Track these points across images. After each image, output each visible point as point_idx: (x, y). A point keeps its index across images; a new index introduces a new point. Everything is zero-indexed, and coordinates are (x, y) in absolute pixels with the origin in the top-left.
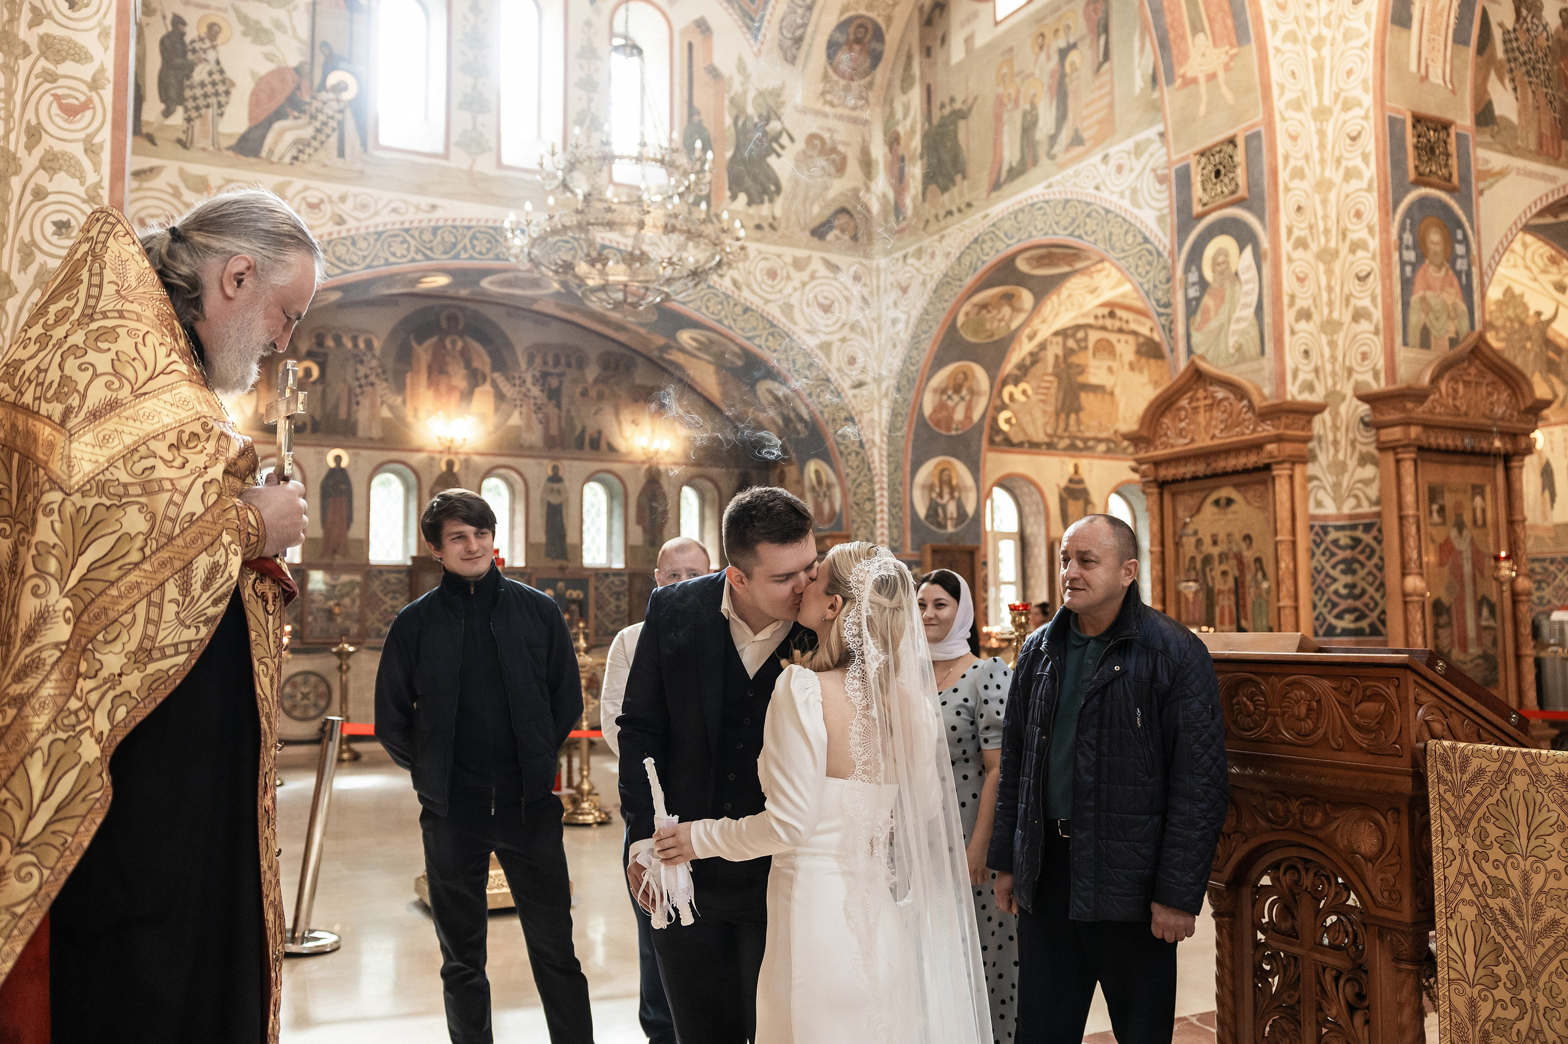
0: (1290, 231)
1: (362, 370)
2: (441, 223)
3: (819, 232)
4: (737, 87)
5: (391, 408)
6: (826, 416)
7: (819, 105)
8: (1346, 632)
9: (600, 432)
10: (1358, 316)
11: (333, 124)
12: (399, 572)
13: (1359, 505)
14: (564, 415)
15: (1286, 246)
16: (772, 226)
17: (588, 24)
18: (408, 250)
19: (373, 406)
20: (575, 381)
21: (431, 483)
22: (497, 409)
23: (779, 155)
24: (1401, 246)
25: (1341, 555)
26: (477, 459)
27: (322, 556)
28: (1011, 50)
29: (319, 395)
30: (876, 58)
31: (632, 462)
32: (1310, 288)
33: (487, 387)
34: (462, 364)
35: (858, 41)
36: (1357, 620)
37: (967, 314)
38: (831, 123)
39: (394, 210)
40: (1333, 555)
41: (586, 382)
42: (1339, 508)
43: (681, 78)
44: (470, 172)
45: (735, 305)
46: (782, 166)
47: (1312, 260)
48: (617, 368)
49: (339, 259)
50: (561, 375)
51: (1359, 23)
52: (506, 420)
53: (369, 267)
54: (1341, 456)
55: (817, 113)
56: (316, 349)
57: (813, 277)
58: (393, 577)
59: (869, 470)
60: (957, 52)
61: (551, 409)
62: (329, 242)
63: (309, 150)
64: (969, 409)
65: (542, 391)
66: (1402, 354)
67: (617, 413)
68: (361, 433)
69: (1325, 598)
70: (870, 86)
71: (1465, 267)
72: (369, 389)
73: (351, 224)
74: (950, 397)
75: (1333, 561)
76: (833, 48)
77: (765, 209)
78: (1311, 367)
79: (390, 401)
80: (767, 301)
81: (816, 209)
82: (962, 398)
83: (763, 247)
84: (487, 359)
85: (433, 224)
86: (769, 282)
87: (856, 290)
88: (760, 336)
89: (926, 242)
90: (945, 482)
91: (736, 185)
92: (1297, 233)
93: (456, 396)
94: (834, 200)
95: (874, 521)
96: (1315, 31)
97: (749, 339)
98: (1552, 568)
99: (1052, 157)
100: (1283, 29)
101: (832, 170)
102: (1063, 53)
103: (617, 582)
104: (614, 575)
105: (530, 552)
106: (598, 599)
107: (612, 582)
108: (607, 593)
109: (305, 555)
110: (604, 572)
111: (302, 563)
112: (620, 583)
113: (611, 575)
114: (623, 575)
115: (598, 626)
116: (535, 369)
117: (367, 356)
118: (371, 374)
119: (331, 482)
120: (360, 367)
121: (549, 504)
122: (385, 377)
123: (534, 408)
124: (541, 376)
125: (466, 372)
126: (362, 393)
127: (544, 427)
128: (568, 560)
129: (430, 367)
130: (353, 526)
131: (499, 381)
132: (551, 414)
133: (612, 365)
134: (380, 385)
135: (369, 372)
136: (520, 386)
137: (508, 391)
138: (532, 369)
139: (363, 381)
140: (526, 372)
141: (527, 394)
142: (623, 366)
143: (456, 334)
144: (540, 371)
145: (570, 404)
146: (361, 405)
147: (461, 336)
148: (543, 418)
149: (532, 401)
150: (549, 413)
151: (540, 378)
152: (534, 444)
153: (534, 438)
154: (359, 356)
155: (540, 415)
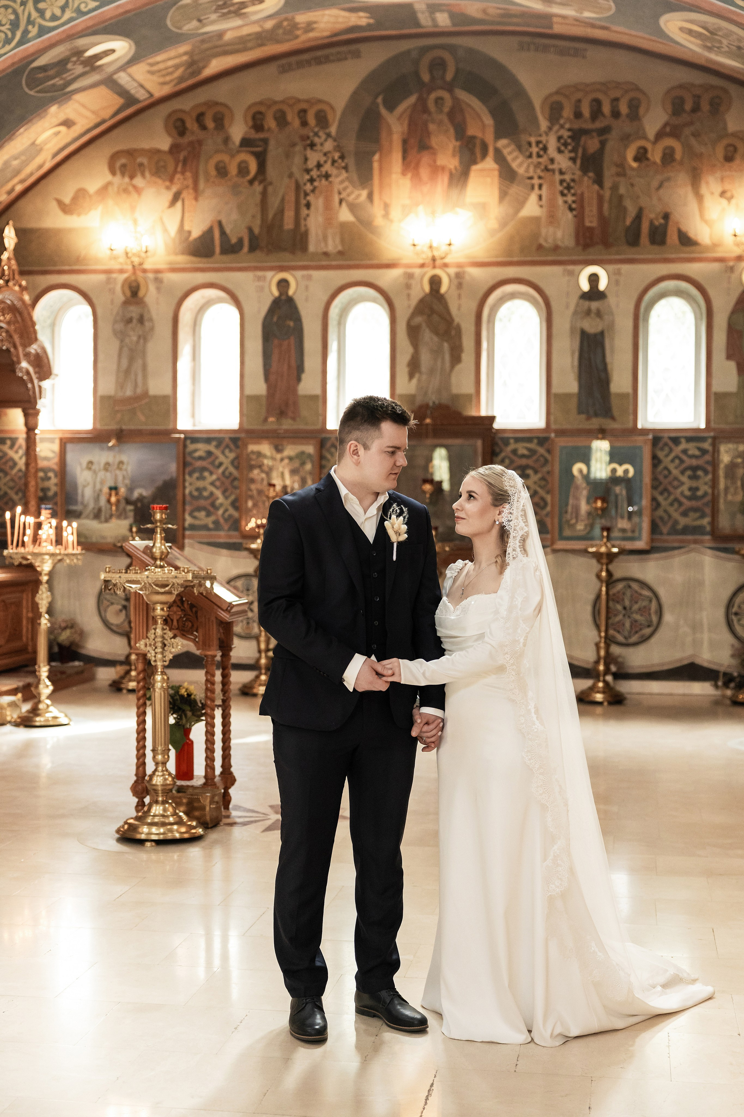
1: (314, 157)
5: (353, 208)
9: (666, 216)
14: (607, 194)
19: (328, 206)
20: (626, 139)
21: (409, 312)
22: (503, 195)
26: (474, 272)
27: (265, 420)
29: (258, 198)
31: (721, 260)
33: (489, 163)
34: (452, 131)
41: (645, 138)
48: (697, 108)
50: (605, 131)
52: (518, 211)
56: (253, 135)
65: (573, 160)
68: (312, 248)
72: (324, 181)
79: (351, 198)
84: (489, 121)
93: (444, 179)
103: (693, 451)
104: (689, 440)
105: (553, 406)
106: (661, 477)
107: (685, 452)
108: (676, 468)
109: (245, 419)
110: (673, 435)
111: (241, 430)
112: (697, 453)
113: (683, 441)
114: (703, 439)
115: (661, 518)
116: (562, 127)
117: (319, 137)
118: (325, 162)
119: (275, 319)
120: (309, 153)
121: (584, 334)
122: (343, 164)
123: (560, 188)
124: (569, 137)
125: (458, 144)
126: (313, 191)
127: (575, 216)
128: (613, 418)
129: (405, 142)
130: (304, 376)
131: (505, 152)
132: (586, 195)
133: (688, 106)
134: (337, 176)
135: (322, 159)
136: (539, 156)
137: (520, 165)
138: (556, 128)
139: (314, 173)
140: (547, 134)
141: (550, 167)
142: (705, 107)
143: (442, 88)
144: (569, 130)
145: (618, 175)
146: (312, 208)
147: (450, 91)
148: (574, 202)
149: (558, 177)
150: (582, 194)
151: (569, 141)
152: (559, 243)
153: (559, 234)
154: (308, 138)
155: (570, 199)
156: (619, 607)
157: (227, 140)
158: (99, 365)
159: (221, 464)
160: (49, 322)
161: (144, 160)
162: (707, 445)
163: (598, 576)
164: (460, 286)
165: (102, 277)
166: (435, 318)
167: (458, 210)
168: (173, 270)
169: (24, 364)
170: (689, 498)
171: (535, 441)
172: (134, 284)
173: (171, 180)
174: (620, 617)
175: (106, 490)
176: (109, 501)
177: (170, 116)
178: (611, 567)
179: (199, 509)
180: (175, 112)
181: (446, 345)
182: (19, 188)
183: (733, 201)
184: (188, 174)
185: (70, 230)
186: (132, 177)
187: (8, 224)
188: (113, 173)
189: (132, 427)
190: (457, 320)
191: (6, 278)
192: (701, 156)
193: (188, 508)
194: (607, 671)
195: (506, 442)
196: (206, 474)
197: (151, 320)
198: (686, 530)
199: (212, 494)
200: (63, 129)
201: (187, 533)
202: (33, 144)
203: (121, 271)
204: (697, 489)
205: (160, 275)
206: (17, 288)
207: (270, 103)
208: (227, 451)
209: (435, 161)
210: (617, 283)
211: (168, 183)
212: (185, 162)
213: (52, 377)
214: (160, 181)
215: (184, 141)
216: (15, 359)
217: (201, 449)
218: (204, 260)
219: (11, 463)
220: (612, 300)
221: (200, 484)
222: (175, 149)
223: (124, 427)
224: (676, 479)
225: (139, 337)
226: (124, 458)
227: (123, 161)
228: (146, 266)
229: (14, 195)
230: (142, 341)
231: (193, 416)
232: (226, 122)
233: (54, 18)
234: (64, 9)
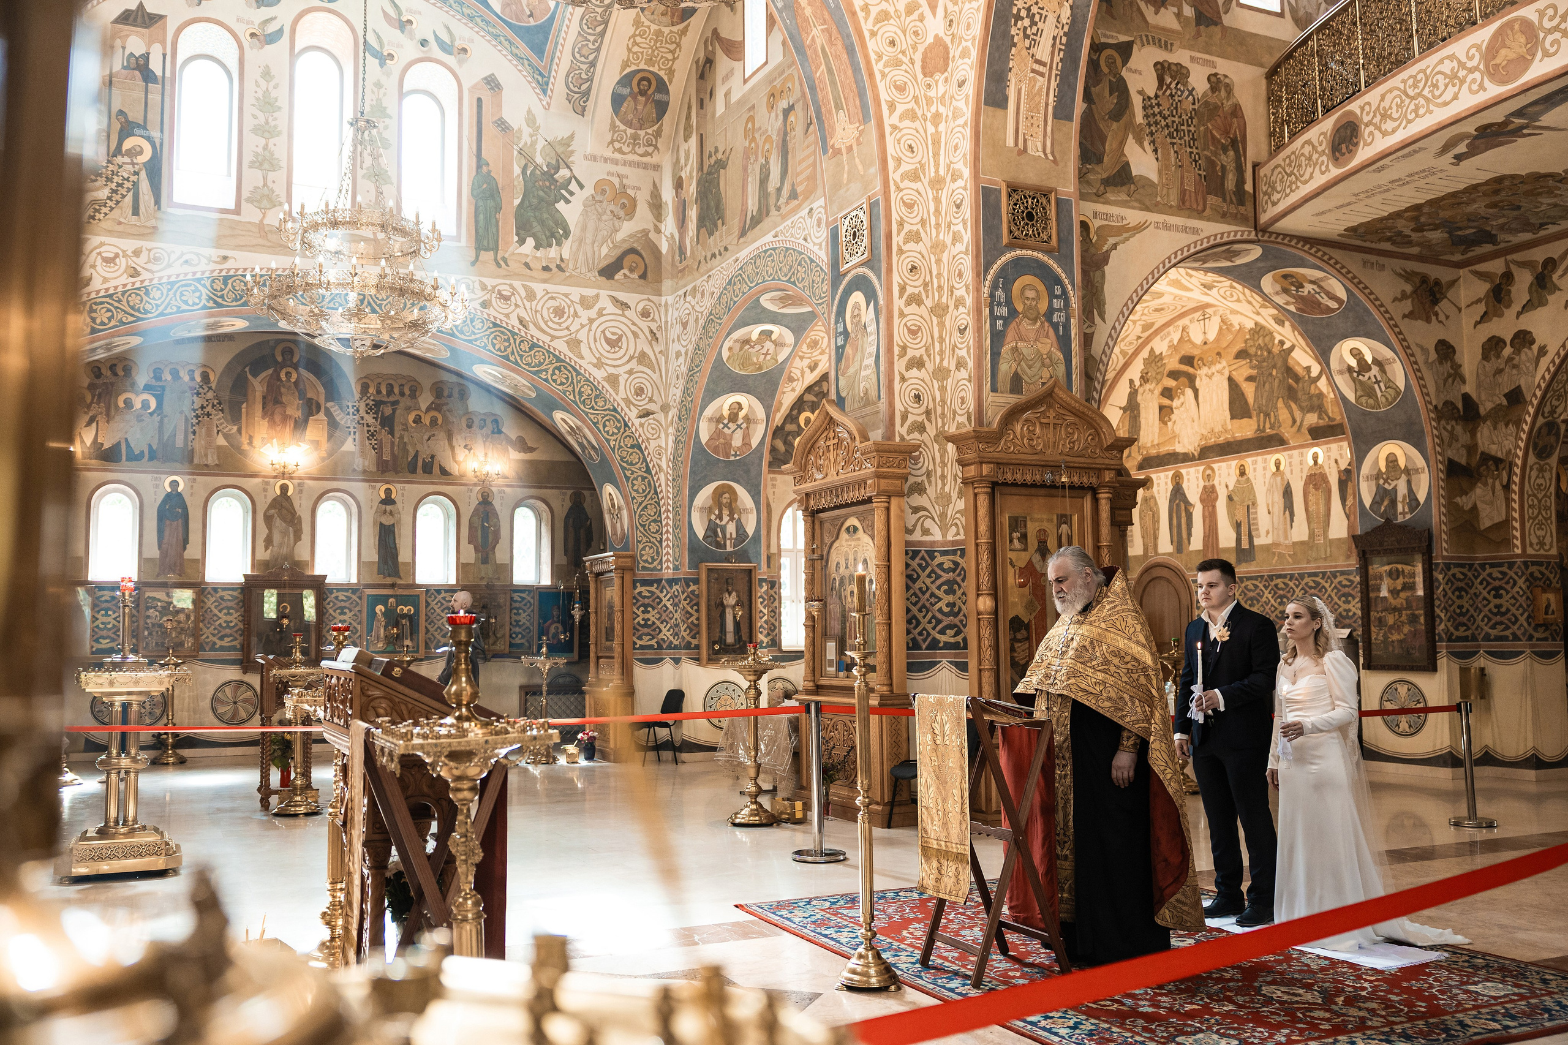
0: (903, 289)
1: (198, 401)
2: (232, 273)
3: (609, 272)
4: (526, 139)
5: (226, 437)
6: (612, 443)
7: (608, 153)
8: (948, 646)
9: (433, 457)
10: (960, 364)
11: (127, 185)
12: (233, 589)
13: (958, 534)
14: (397, 441)
15: (898, 303)
16: (559, 267)
17: (378, 85)
18: (199, 298)
19: (209, 434)
20: (408, 409)
21: (266, 506)
22: (330, 437)
23: (568, 201)
24: (992, 302)
25: (945, 577)
26: (311, 483)
27: (158, 574)
28: (753, 107)
29: (157, 425)
30: (662, 108)
31: (467, 484)
32: (924, 338)
34: (297, 395)
35: (642, 93)
36: (956, 635)
37: (730, 349)
38: (623, 170)
39: (186, 262)
40: (938, 577)
41: (420, 409)
42: (944, 535)
43: (469, 131)
44: (261, 225)
45: (522, 342)
46: (571, 211)
47: (926, 315)
48: (450, 395)
49: (132, 308)
50: (395, 403)
51: (961, 104)
52: (339, 447)
54: (947, 489)
55: (606, 160)
56: (154, 383)
57: (600, 314)
58: (227, 595)
59: (656, 493)
60: (720, 107)
61: (384, 436)
62: (124, 293)
63: (104, 210)
64: (746, 437)
65: (376, 418)
66: (990, 398)
67: (450, 437)
68: (196, 460)
69: (930, 615)
70: (658, 134)
71: (1063, 320)
72: (205, 418)
73: (145, 275)
74: (726, 426)
75: (938, 582)
76: (617, 101)
77: (553, 252)
78: (923, 409)
79: (226, 430)
80: (553, 338)
81: (604, 250)
82: (739, 426)
83: (550, 287)
84: (320, 387)
85: (224, 273)
86: (556, 320)
87: (644, 324)
88: (546, 371)
89: (698, 282)
90: (724, 502)
91: (523, 230)
92: (910, 290)
94: (624, 241)
95: (661, 542)
96: (933, 109)
97: (536, 373)
98: (1291, 584)
99: (778, 209)
100: (900, 109)
101: (622, 213)
102: (787, 112)
105: (362, 569)
106: (430, 614)
108: (439, 608)
109: (142, 574)
110: (437, 588)
111: (138, 581)
113: (443, 591)
115: (430, 639)
116: (369, 398)
117: (202, 388)
118: (207, 405)
119: (167, 507)
120: (196, 399)
121: (382, 525)
122: (220, 408)
123: (368, 435)
124: (374, 405)
125: (301, 402)
126: (198, 423)
127: (377, 453)
128: (401, 576)
129: (264, 398)
130: (189, 546)
131: (332, 410)
132: (384, 441)
133: (446, 394)
134: (216, 415)
135: (205, 403)
136: (354, 414)
137: (342, 419)
138: (365, 398)
139: (199, 412)
140: (359, 401)
141: (361, 422)
142: (456, 394)
143: (290, 366)
144: (374, 400)
145: (404, 430)
146: (197, 434)
147: (296, 369)
148: (376, 444)
149: (366, 428)
150: (381, 440)
151: (373, 407)
152: (367, 469)
153: (366, 463)
154: (194, 388)
155: (374, 442)
157: (132, 384)
166: (284, 511)
168: (88, 470)
171: (350, 591)
173: (88, 407)
177: (87, 363)
179: (103, 636)
181: (291, 528)
184: (102, 405)
190: (299, 513)
192: (454, 424)
193: (95, 636)
195: (331, 591)
196: (110, 612)
209: (285, 412)
211: (84, 409)
214: (78, 407)
215: (100, 381)
217: (108, 594)
218: (113, 464)
220: (399, 505)
221: (105, 619)
222: (92, 387)
224: (439, 614)
232: (133, 372)
233: (102, 323)
234: (110, 319)
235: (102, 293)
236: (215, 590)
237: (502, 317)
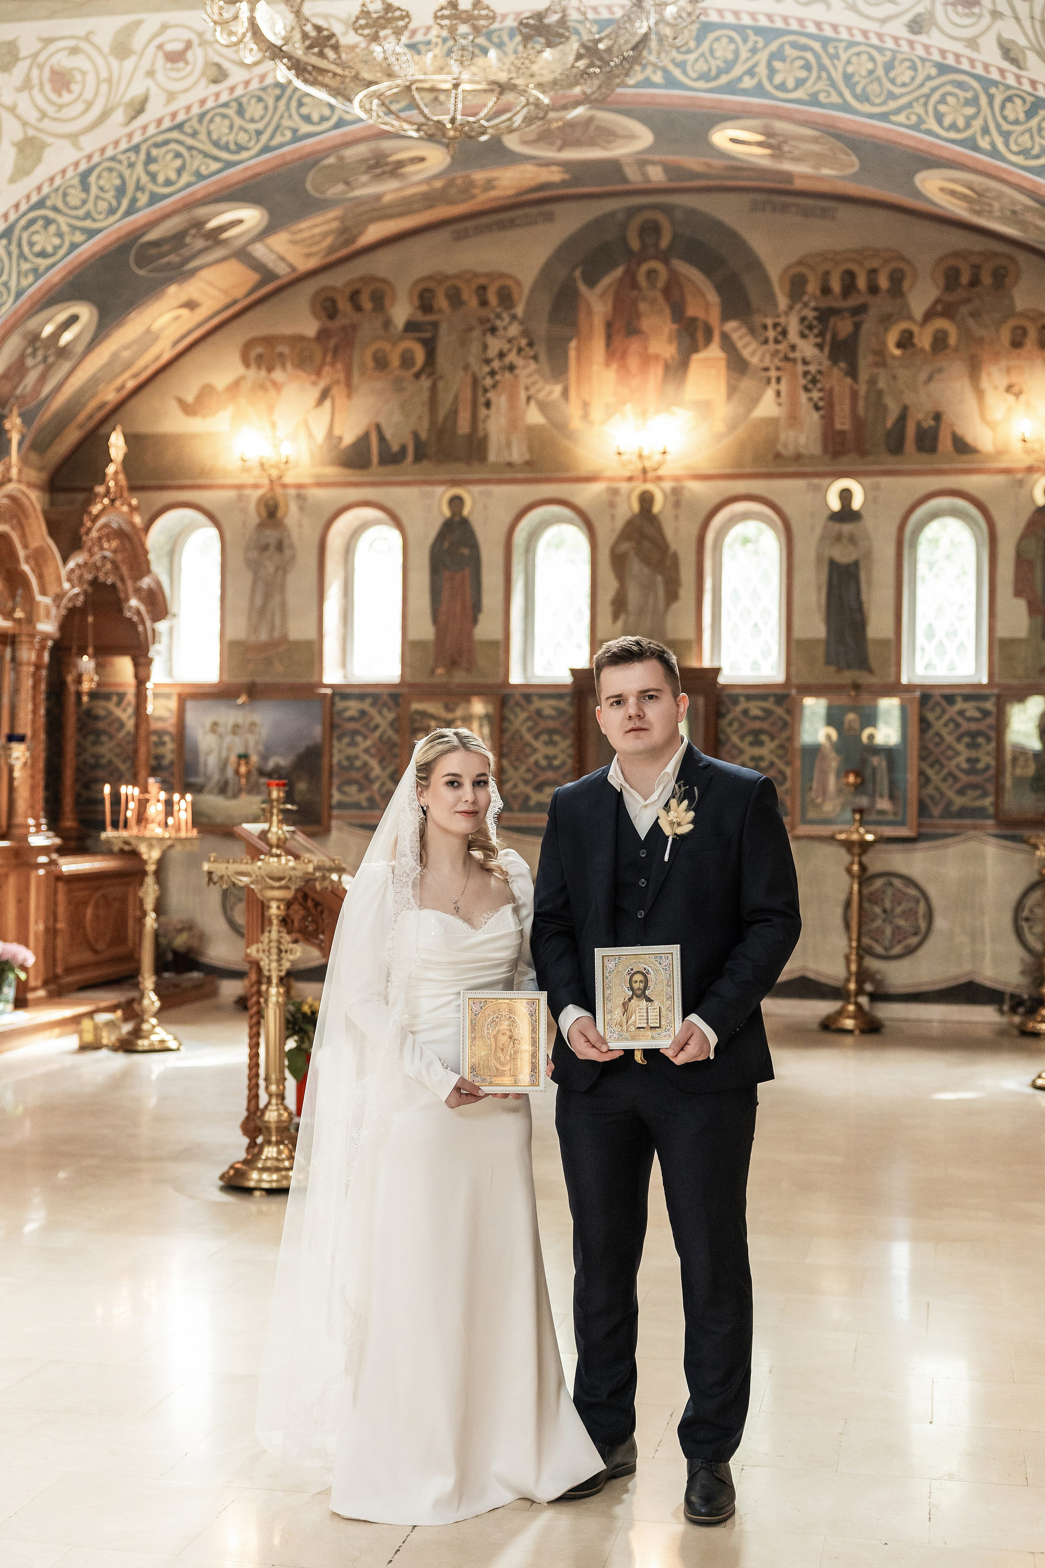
1: (495, 345)
5: (543, 407)
9: (938, 417)
12: (559, 696)
14: (862, 389)
19: (512, 405)
20: (887, 320)
21: (614, 537)
22: (732, 390)
26: (695, 486)
27: (433, 672)
31: (1007, 471)
33: (714, 352)
34: (667, 312)
41: (910, 318)
45: (1009, 99)
48: (975, 282)
50: (860, 310)
52: (749, 411)
53: (266, 149)
56: (420, 317)
58: (548, 707)
62: (201, 117)
65: (820, 346)
68: (492, 457)
72: (508, 375)
73: (237, 76)
79: (541, 395)
84: (713, 298)
93: (656, 373)
103: (972, 713)
104: (967, 698)
105: (794, 655)
106: (931, 746)
107: (961, 713)
108: (950, 733)
109: (408, 670)
110: (947, 692)
111: (403, 683)
112: (977, 714)
113: (959, 699)
114: (984, 698)
115: (931, 797)
116: (806, 305)
117: (502, 320)
118: (510, 350)
119: (446, 545)
120: (490, 340)
121: (833, 564)
122: (532, 353)
123: (803, 382)
124: (816, 318)
125: (675, 327)
126: (494, 386)
127: (823, 417)
128: (870, 671)
129: (609, 326)
130: (482, 618)
131: (735, 336)
132: (837, 389)
133: (965, 279)
134: (524, 368)
135: (506, 347)
136: (777, 341)
137: (753, 353)
138: (798, 307)
139: (496, 364)
140: (787, 314)
141: (791, 355)
142: (987, 279)
143: (655, 258)
144: (815, 309)
145: (877, 365)
146: (493, 407)
147: (666, 261)
148: (821, 399)
149: (800, 368)
150: (832, 389)
151: (815, 323)
152: (803, 450)
153: (803, 440)
154: (488, 321)
155: (816, 395)
156: (878, 910)
157: (387, 323)
158: (228, 602)
159: (377, 727)
160: (167, 548)
161: (284, 349)
162: (989, 705)
163: (849, 871)
164: (677, 504)
165: (232, 494)
166: (647, 545)
167: (676, 409)
168: (320, 485)
169: (134, 602)
170: (967, 772)
171: (772, 699)
172: (271, 502)
173: (319, 373)
174: (878, 923)
175: (233, 758)
176: (237, 772)
177: (317, 294)
178: (865, 859)
179: (350, 782)
180: (323, 290)
181: (659, 578)
182: (131, 384)
183: (1022, 397)
184: (339, 366)
185: (193, 436)
186: (270, 369)
187: (114, 429)
188: (247, 365)
189: (267, 679)
190: (673, 546)
191: (112, 496)
192: (980, 341)
193: (336, 781)
194: (860, 991)
195: (735, 699)
196: (359, 739)
197: (292, 546)
198: (964, 813)
199: (365, 764)
200: (185, 312)
201: (335, 812)
202: (148, 331)
203: (256, 486)
204: (977, 760)
205: (303, 492)
206: (125, 509)
207: (440, 278)
208: (385, 711)
209: (646, 349)
210: (875, 500)
211: (313, 378)
212: (336, 351)
213: (169, 617)
214: (303, 375)
215: (335, 325)
216: (122, 595)
217: (353, 707)
218: (359, 472)
219: (117, 725)
220: (869, 522)
221: (352, 751)
222: (323, 335)
223: (258, 680)
224: (950, 747)
225: (277, 568)
226: (257, 717)
227: (259, 350)
228: (288, 479)
229: (124, 393)
230: (280, 573)
231: (344, 665)
232: (387, 301)
233: (168, 183)
234: (180, 171)
235: (166, 124)
236: (528, 698)
237: (959, 47)
